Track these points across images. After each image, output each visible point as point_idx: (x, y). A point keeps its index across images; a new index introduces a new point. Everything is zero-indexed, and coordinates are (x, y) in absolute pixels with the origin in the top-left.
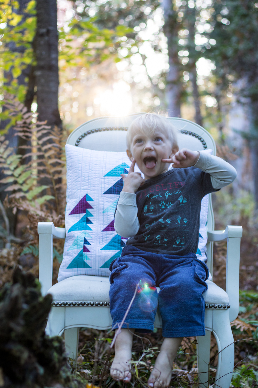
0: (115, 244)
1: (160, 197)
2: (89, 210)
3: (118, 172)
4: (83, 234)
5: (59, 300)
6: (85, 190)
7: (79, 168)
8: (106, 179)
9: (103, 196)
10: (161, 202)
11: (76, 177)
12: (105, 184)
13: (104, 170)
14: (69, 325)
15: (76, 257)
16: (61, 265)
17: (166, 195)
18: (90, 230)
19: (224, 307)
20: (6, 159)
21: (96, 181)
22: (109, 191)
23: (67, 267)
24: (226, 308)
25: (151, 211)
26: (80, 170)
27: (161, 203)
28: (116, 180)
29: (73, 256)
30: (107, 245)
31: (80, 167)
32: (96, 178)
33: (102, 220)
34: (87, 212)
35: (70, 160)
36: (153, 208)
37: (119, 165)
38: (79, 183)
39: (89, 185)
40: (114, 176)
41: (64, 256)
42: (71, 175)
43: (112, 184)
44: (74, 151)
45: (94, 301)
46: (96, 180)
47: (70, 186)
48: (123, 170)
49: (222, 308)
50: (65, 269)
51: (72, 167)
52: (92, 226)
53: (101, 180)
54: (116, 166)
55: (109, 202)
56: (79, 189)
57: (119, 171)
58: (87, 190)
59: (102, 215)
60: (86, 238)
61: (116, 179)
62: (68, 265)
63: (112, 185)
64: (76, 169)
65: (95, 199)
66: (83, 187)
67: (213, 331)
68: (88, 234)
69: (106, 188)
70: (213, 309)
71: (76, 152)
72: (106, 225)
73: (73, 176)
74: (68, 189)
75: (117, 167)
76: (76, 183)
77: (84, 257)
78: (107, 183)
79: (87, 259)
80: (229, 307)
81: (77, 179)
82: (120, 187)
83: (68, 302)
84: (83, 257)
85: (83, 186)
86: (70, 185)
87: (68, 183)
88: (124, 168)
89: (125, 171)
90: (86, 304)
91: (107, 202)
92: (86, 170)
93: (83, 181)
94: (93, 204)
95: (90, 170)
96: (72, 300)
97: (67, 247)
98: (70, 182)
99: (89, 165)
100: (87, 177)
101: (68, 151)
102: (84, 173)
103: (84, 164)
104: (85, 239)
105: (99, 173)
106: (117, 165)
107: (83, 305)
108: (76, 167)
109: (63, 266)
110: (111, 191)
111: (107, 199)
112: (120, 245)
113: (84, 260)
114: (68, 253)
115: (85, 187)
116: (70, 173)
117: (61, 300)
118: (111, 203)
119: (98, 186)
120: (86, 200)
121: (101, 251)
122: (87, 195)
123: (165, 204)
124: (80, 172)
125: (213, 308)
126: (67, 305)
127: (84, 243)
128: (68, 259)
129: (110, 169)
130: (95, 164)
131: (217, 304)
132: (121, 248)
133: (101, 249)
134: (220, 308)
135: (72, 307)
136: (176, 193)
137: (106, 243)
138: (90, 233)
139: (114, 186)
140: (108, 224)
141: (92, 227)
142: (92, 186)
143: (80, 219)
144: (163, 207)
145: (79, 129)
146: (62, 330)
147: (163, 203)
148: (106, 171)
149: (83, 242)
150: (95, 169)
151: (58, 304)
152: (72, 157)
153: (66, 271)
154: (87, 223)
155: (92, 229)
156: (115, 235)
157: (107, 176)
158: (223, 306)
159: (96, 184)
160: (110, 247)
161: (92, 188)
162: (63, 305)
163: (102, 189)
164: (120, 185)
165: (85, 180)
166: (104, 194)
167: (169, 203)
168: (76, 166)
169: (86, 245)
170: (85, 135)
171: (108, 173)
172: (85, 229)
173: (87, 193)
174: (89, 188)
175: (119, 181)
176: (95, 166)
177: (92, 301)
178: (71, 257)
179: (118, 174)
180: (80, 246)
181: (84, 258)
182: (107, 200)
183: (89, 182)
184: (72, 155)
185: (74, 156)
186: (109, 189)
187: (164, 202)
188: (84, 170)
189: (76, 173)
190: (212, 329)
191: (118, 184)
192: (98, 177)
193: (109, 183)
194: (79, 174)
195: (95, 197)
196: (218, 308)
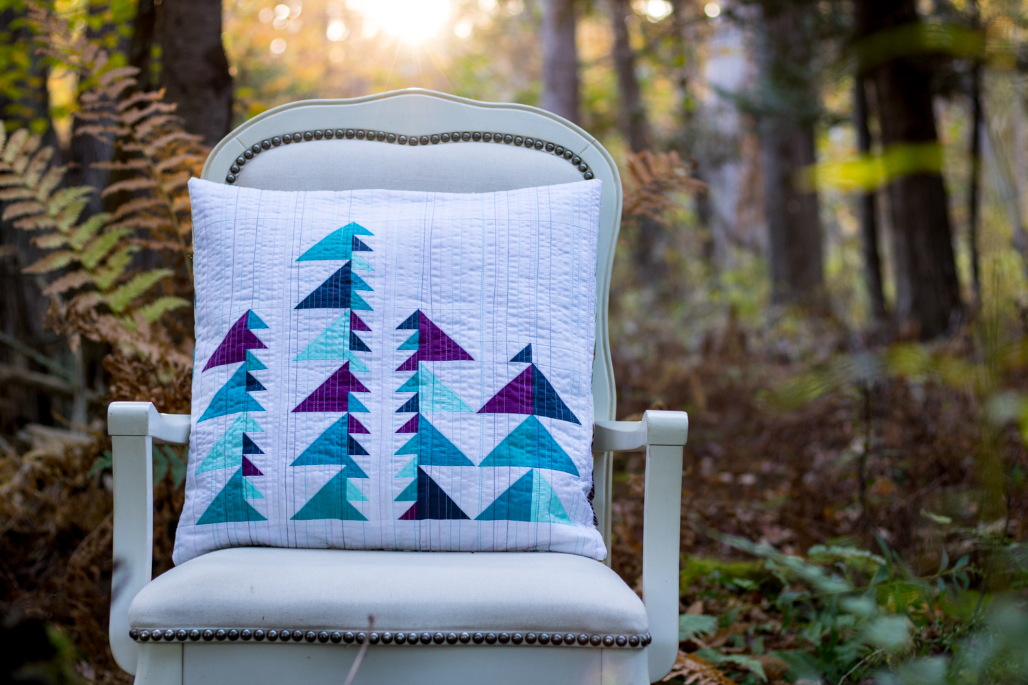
0: (332, 447)
2: (254, 351)
3: (337, 248)
4: (239, 423)
6: (244, 299)
7: (228, 241)
8: (302, 267)
9: (295, 315)
11: (218, 265)
12: (301, 280)
13: (297, 242)
15: (221, 492)
16: (183, 516)
18: (259, 408)
19: (634, 644)
20: (45, 204)
21: (275, 274)
22: (312, 301)
23: (196, 522)
24: (640, 645)
26: (229, 247)
28: (332, 269)
29: (213, 489)
30: (308, 450)
31: (228, 238)
32: (276, 265)
33: (293, 380)
34: (247, 358)
35: (203, 221)
37: (338, 228)
38: (227, 281)
39: (256, 287)
40: (325, 259)
41: (189, 489)
42: (205, 260)
43: (319, 280)
44: (213, 196)
45: (264, 627)
46: (276, 272)
47: (204, 291)
48: (350, 241)
49: (628, 645)
50: (191, 526)
51: (208, 239)
52: (264, 397)
53: (289, 270)
54: (330, 232)
55: (312, 331)
56: (227, 299)
57: (338, 245)
58: (250, 299)
59: (294, 367)
60: (250, 435)
61: (332, 266)
62: (199, 516)
63: (320, 283)
64: (218, 245)
65: (273, 323)
66: (238, 291)
68: (254, 423)
69: (302, 292)
70: (602, 649)
71: (219, 197)
72: (304, 393)
73: (210, 263)
74: (199, 301)
75: (332, 234)
76: (219, 282)
77: (244, 489)
78: (306, 277)
79: (254, 497)
80: (646, 642)
81: (223, 272)
82: (342, 288)
83: (191, 631)
84: (242, 491)
85: (238, 288)
86: (203, 289)
87: (199, 284)
88: (353, 236)
89: (357, 245)
90: (241, 635)
91: (305, 330)
92: (247, 246)
93: (238, 276)
94: (268, 337)
95: (258, 246)
96: (201, 626)
97: (194, 465)
98: (203, 281)
99: (255, 231)
100: (250, 264)
101: (195, 198)
102: (240, 253)
103: (241, 229)
104: (245, 437)
105: (282, 253)
106: (335, 228)
107: (233, 638)
108: (217, 240)
109: (188, 519)
110: (318, 300)
111: (307, 321)
112: (345, 449)
113: (245, 497)
114: (197, 482)
115: (245, 292)
116: (204, 257)
117: (170, 626)
118: (318, 332)
119: (280, 288)
120: (246, 326)
121: (291, 469)
122: (250, 313)
124: (230, 250)
125: (602, 645)
126: (188, 640)
127: (245, 452)
128: (198, 497)
129: (314, 241)
130: (273, 230)
131: (614, 633)
132: (350, 458)
133: (294, 464)
134: (622, 645)
135: (203, 643)
137: (304, 445)
138: (259, 417)
139: (324, 285)
140: (310, 393)
141: (265, 400)
142: (263, 289)
143: (230, 378)
145: (238, 136)
148: (302, 247)
149: (241, 448)
150: (270, 241)
151: (163, 635)
152: (207, 212)
153: (195, 533)
154: (248, 389)
155: (263, 405)
156: (332, 423)
157: (306, 260)
158: (630, 639)
159: (273, 283)
160: (317, 456)
161: (263, 294)
162: (175, 640)
163: (292, 294)
164: (342, 282)
165: (244, 273)
166: (299, 307)
168: (218, 236)
169: (250, 457)
170: (255, 151)
171: (308, 251)
172: (246, 409)
173: (250, 308)
174: (256, 295)
175: (339, 271)
176: (271, 234)
177: (259, 627)
178: (209, 493)
179: (338, 252)
180: (232, 459)
181: (245, 493)
182: (305, 324)
183: (257, 278)
184: (206, 205)
185: (212, 209)
186: (312, 295)
188: (240, 245)
189: (218, 254)
191: (337, 280)
192: (281, 264)
193: (312, 278)
194: (228, 257)
195: (274, 318)
196: (615, 645)
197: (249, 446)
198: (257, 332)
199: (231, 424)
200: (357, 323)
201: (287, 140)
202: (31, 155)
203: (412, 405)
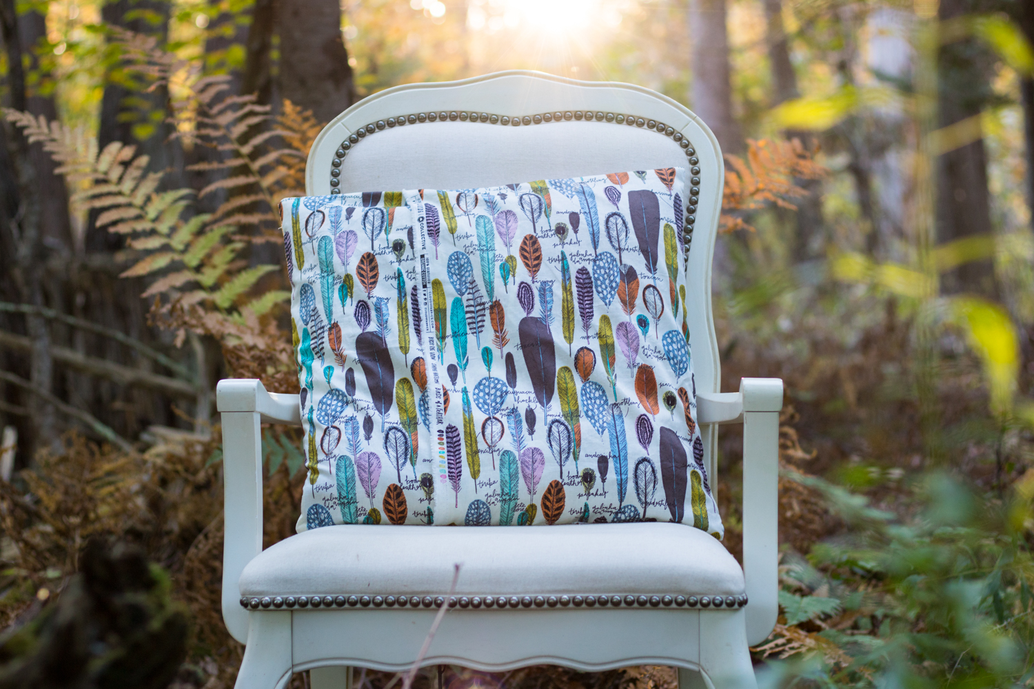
5: (273, 594)
14: (305, 660)
19: (731, 605)
20: (142, 208)
24: (736, 606)
45: (370, 593)
49: (724, 606)
67: (702, 671)
70: (699, 610)
80: (743, 603)
90: (348, 602)
96: (309, 593)
107: (341, 604)
117: (279, 594)
125: (699, 606)
126: (296, 607)
131: (711, 594)
134: (718, 605)
135: (311, 610)
145: (343, 121)
146: (283, 676)
151: (272, 602)
158: (726, 600)
162: (284, 607)
170: (361, 135)
177: (365, 593)
190: (699, 665)
196: (712, 606)
201: (391, 124)
202: (126, 164)
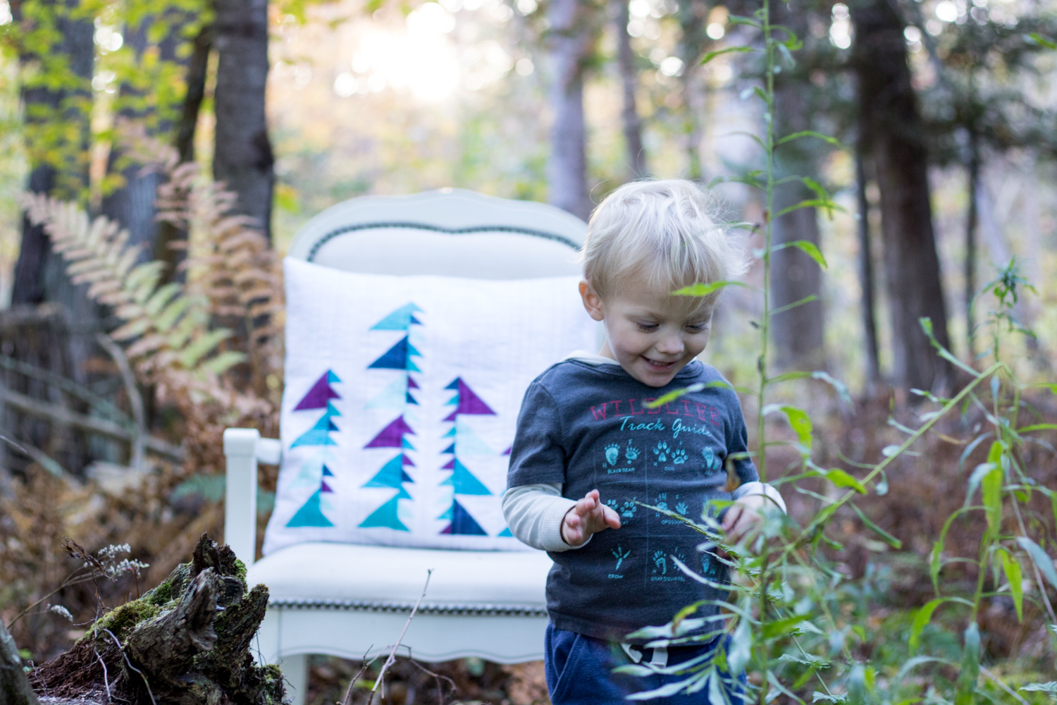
0: (389, 476)
1: (658, 429)
2: (332, 401)
3: (399, 321)
4: (319, 454)
6: (326, 358)
8: (372, 335)
9: (364, 374)
10: (660, 444)
12: (371, 345)
13: (368, 315)
17: (675, 428)
18: (335, 445)
21: (350, 340)
23: (284, 525)
25: (629, 462)
26: (315, 316)
27: (660, 447)
28: (394, 338)
29: (298, 501)
32: (351, 333)
33: (362, 425)
34: (329, 407)
36: (635, 456)
38: (314, 343)
39: (336, 349)
41: (279, 500)
42: (295, 325)
43: (384, 346)
46: (351, 338)
48: (408, 317)
50: (280, 528)
52: (339, 436)
53: (362, 337)
54: (393, 308)
55: (377, 386)
56: (312, 357)
57: (400, 319)
58: (330, 358)
59: (363, 414)
60: (328, 463)
61: (394, 336)
63: (385, 349)
64: (307, 314)
65: (348, 379)
66: (321, 352)
68: (332, 455)
69: (371, 356)
72: (370, 434)
75: (396, 310)
76: (307, 343)
77: (321, 503)
82: (401, 356)
84: (319, 504)
85: (322, 350)
88: (410, 313)
89: (412, 320)
91: (373, 385)
92: (330, 316)
93: (322, 340)
94: (342, 390)
99: (335, 305)
100: (332, 331)
101: (289, 274)
102: (324, 321)
104: (324, 465)
105: (356, 323)
106: (397, 305)
109: (277, 523)
111: (374, 379)
112: (397, 478)
113: (320, 509)
115: (327, 353)
116: (294, 322)
118: (381, 388)
119: (354, 352)
120: (327, 382)
121: (358, 491)
122: (330, 372)
123: (668, 452)
126: (285, 607)
127: (323, 475)
128: (286, 507)
129: (381, 315)
130: (349, 304)
132: (401, 484)
136: (700, 430)
138: (334, 451)
141: (339, 439)
142: (341, 351)
143: (316, 421)
144: (663, 459)
147: (665, 447)
149: (320, 473)
150: (348, 314)
152: (299, 287)
154: (328, 431)
155: (338, 443)
159: (350, 347)
160: (378, 483)
161: (341, 355)
162: (275, 607)
164: (401, 349)
166: (368, 367)
167: (681, 450)
169: (326, 479)
172: (325, 445)
173: (330, 369)
174: (335, 355)
175: (399, 341)
176: (348, 308)
178: (295, 504)
179: (399, 325)
180: (314, 480)
181: (320, 507)
182: (373, 381)
183: (336, 342)
184: (298, 281)
185: (303, 284)
187: (668, 447)
188: (324, 316)
189: (307, 321)
191: (398, 349)
192: (355, 332)
193: (379, 344)
194: (314, 324)
195: (349, 374)
197: (326, 471)
198: (335, 386)
199: (313, 455)
200: (412, 384)
201: (354, 228)
202: (110, 240)
203: (451, 450)
